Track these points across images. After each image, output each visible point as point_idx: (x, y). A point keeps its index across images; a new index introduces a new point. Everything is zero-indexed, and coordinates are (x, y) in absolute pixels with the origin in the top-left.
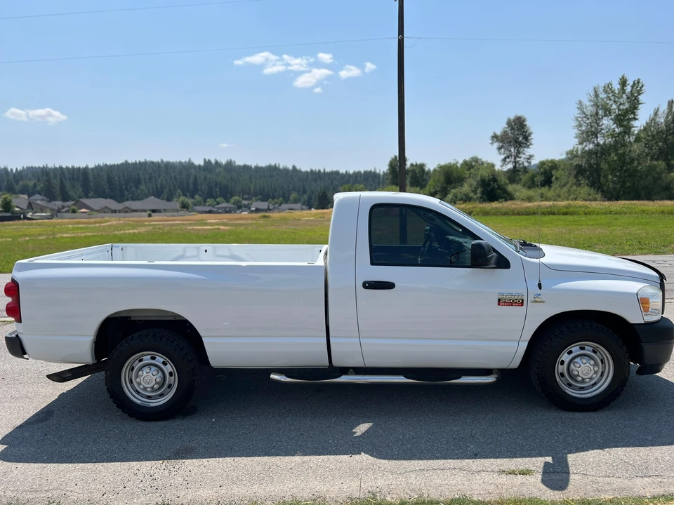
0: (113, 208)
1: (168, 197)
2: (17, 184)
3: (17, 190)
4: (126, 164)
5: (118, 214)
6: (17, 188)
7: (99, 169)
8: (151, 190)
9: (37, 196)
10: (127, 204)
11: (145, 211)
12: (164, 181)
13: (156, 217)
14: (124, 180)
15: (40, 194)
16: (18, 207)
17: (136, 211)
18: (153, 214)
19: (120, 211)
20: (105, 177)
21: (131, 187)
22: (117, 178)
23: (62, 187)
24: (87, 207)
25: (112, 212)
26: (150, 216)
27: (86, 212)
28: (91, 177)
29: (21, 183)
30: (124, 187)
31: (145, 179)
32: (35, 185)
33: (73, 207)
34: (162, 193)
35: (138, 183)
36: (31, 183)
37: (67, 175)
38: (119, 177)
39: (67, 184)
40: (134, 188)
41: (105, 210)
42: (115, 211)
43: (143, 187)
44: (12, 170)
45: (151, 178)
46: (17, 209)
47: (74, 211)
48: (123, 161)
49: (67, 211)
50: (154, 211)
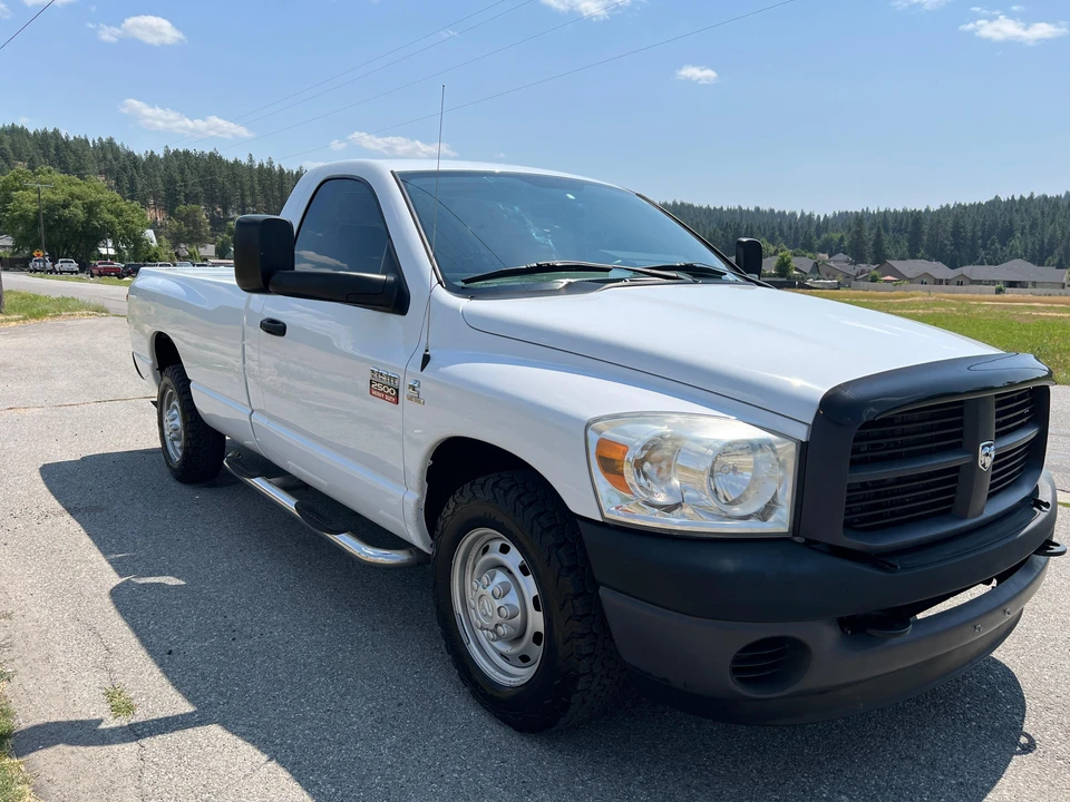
0: (938, 277)
1: (1060, 260)
2: (819, 237)
3: (816, 246)
4: (996, 202)
5: (944, 286)
6: (817, 243)
7: (945, 211)
8: (1030, 246)
9: (841, 256)
10: (966, 270)
11: (993, 282)
12: (1059, 232)
13: (1011, 294)
14: (983, 232)
15: (845, 254)
16: (797, 269)
17: (979, 282)
18: (1008, 289)
19: (948, 282)
20: (949, 228)
21: (993, 244)
22: (969, 228)
23: (878, 242)
24: (895, 272)
25: (935, 284)
26: (999, 291)
27: (891, 281)
28: (926, 228)
29: (824, 236)
30: (980, 241)
31: (1024, 227)
32: (842, 239)
33: (874, 273)
34: (1050, 252)
35: (1007, 234)
36: (836, 237)
37: (891, 225)
38: (975, 226)
39: (887, 239)
40: (998, 245)
41: (924, 280)
42: (940, 282)
43: (1015, 242)
44: (819, 217)
45: (1034, 225)
46: (795, 272)
47: (874, 280)
48: (992, 198)
49: (865, 279)
50: (1012, 284)
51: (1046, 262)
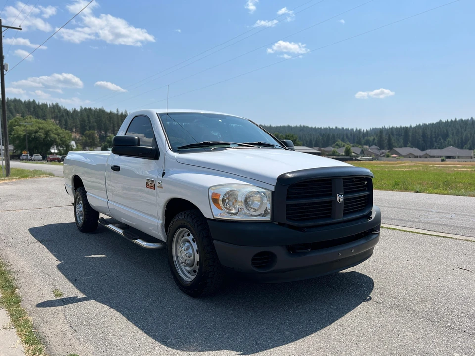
0: (416, 155)
1: (470, 147)
2: (364, 139)
3: (363, 143)
4: (440, 123)
5: (419, 159)
6: (363, 141)
7: (418, 127)
8: (456, 141)
9: (374, 147)
10: (428, 152)
11: (441, 157)
12: (469, 135)
13: (448, 161)
14: (435, 135)
15: (376, 145)
16: (354, 153)
17: (434, 157)
18: (447, 160)
19: (420, 157)
20: (421, 134)
21: (440, 140)
22: (429, 133)
23: (390, 140)
24: (397, 153)
25: (415, 157)
26: (443, 160)
27: (395, 157)
28: (410, 134)
29: (366, 138)
30: (434, 139)
31: (453, 133)
32: (374, 139)
33: (389, 154)
34: (466, 143)
35: (446, 136)
36: (371, 139)
37: (395, 133)
38: (431, 133)
39: (393, 139)
40: (442, 141)
41: (410, 156)
42: (417, 157)
43: (449, 139)
44: (364, 130)
45: (458, 132)
46: (353, 154)
47: (388, 156)
48: (438, 121)
49: (384, 156)
50: (449, 157)
51: (464, 148)
